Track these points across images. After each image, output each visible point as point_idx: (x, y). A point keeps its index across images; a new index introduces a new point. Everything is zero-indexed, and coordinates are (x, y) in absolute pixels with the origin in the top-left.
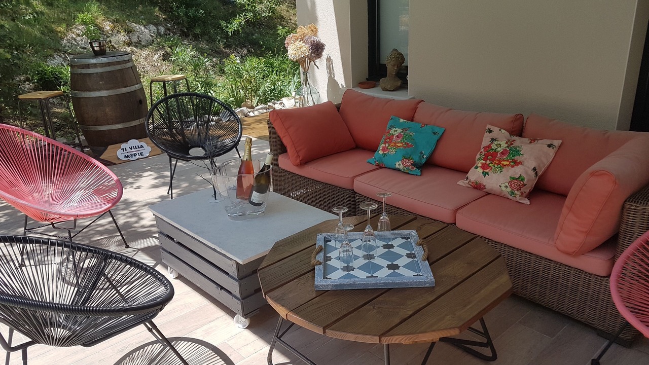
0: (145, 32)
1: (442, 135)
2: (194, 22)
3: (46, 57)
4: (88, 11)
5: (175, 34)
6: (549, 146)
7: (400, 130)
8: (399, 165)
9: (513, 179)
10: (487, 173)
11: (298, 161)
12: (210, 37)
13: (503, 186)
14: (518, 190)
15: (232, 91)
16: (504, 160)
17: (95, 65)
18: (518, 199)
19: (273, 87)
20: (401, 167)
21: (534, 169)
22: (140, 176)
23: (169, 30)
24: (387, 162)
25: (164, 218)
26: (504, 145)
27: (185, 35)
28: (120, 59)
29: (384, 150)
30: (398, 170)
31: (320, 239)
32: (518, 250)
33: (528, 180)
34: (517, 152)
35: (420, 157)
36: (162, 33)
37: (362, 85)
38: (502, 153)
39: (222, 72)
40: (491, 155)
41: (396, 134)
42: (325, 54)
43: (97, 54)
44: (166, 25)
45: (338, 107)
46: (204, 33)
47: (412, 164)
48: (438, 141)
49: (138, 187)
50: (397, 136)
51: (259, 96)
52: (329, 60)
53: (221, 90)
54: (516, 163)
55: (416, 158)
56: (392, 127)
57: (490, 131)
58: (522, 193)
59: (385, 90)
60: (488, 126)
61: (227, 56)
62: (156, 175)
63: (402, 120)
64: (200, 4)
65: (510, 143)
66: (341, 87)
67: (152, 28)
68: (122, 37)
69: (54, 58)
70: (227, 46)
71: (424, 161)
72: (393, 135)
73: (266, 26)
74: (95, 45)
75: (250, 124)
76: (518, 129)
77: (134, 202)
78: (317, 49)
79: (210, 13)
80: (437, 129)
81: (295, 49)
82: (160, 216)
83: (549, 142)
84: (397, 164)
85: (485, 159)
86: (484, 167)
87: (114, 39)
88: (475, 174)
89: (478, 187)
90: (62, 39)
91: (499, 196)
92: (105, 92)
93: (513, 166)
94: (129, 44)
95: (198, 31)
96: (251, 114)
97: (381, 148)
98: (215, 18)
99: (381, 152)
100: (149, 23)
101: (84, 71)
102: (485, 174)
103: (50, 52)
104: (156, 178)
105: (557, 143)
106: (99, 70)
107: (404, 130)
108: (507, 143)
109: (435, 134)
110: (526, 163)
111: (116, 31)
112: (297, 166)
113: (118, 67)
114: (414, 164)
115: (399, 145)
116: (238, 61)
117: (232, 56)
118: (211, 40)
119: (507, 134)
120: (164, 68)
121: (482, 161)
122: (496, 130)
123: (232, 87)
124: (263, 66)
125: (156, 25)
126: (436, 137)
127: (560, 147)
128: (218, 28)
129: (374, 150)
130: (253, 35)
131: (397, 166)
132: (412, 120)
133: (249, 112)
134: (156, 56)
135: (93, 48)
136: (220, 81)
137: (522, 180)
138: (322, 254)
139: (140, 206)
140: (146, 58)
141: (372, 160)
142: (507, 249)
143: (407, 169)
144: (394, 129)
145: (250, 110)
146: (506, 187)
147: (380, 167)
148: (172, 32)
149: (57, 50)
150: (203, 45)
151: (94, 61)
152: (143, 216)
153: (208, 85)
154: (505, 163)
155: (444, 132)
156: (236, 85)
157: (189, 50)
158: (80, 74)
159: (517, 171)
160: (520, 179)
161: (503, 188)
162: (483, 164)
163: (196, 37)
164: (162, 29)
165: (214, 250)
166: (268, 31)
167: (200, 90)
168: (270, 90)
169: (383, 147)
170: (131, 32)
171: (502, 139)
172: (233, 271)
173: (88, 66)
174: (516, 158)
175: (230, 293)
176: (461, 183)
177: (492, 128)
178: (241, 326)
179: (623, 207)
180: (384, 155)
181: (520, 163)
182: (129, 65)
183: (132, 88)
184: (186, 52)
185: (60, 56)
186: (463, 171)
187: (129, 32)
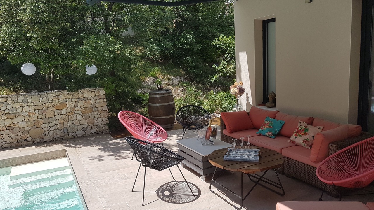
0: (176, 80)
1: (284, 124)
2: (197, 75)
3: (136, 89)
4: (154, 71)
5: (188, 80)
6: (319, 128)
7: (269, 122)
8: (267, 134)
9: (305, 139)
10: (296, 137)
11: (230, 131)
12: (203, 82)
13: (301, 142)
14: (306, 143)
15: (210, 106)
16: (302, 133)
17: (158, 94)
18: (306, 147)
19: (229, 105)
20: (267, 135)
21: (313, 136)
22: (171, 137)
23: (185, 79)
24: (263, 133)
25: (181, 144)
26: (303, 128)
27: (192, 81)
28: (168, 92)
29: (262, 129)
30: (266, 136)
31: (229, 150)
32: (307, 165)
33: (310, 140)
34: (307, 130)
35: (275, 132)
36: (183, 80)
37: (260, 105)
38: (302, 130)
39: (207, 97)
40: (299, 131)
41: (267, 123)
42: (245, 92)
43: (159, 90)
44: (184, 77)
45: (248, 113)
46: (201, 80)
47: (271, 134)
48: (282, 126)
49: (171, 140)
50: (267, 124)
51: (222, 109)
52: (247, 94)
53: (206, 105)
54: (306, 134)
55: (273, 132)
56: (266, 120)
57: (300, 123)
58: (307, 145)
59: (268, 107)
60: (300, 121)
61: (210, 91)
62: (177, 136)
63: (270, 118)
64: (200, 68)
65: (306, 127)
66: (251, 105)
67: (179, 78)
68: (166, 82)
69: (139, 90)
70: (211, 86)
71: (276, 133)
72: (266, 123)
73: (230, 77)
74: (159, 86)
75: (217, 120)
76: (311, 122)
77: (169, 144)
78: (242, 91)
79: (204, 71)
80: (282, 122)
81: (233, 90)
82: (180, 144)
83: (319, 127)
84: (266, 133)
85: (296, 133)
86: (296, 135)
87: (163, 83)
88: (293, 138)
89: (293, 142)
90: (143, 82)
91: (300, 146)
92: (161, 104)
93: (305, 135)
94: (168, 85)
95: (198, 79)
96: (218, 116)
97: (261, 128)
98: (207, 73)
99: (261, 129)
100: (177, 76)
101: (154, 96)
102: (295, 137)
103: (138, 87)
104: (177, 137)
105: (322, 127)
106: (160, 96)
107: (270, 121)
108: (305, 127)
109: (281, 123)
110: (310, 134)
111: (163, 79)
112: (229, 133)
113: (166, 95)
114: (272, 134)
115: (267, 127)
116: (214, 93)
117: (212, 91)
118: (204, 83)
119: (306, 124)
120: (182, 95)
121: (295, 133)
122: (302, 122)
123: (210, 104)
124: (225, 96)
125: (180, 77)
126: (282, 125)
127: (323, 129)
128: (207, 78)
129: (258, 129)
130: (223, 81)
131: (266, 134)
132: (275, 119)
133: (217, 116)
134: (179, 90)
135: (158, 87)
136: (206, 102)
137: (308, 140)
138: (228, 153)
139: (171, 146)
140: (175, 91)
141: (258, 132)
142: (298, 163)
143: (270, 136)
144: (267, 121)
145: (217, 115)
146: (302, 142)
147: (260, 135)
148: (187, 80)
149: (140, 87)
150: (200, 86)
151: (158, 92)
152: (173, 148)
153: (200, 103)
154: (303, 134)
155: (284, 123)
156: (212, 104)
157: (194, 88)
158: (153, 97)
159: (307, 137)
160: (308, 139)
161: (301, 143)
162: (295, 134)
163: (197, 82)
164: (183, 79)
165: (196, 153)
166: (231, 79)
167: (197, 104)
168: (228, 106)
169: (262, 127)
170: (170, 80)
171: (303, 125)
172: (201, 159)
173: (156, 94)
174: (306, 132)
175: (200, 167)
176: (288, 141)
177: (301, 122)
178: (202, 180)
179: (328, 146)
180: (262, 130)
181: (308, 134)
182: (171, 94)
183: (171, 103)
184: (192, 89)
185: (141, 89)
186: (289, 137)
187: (169, 79)
